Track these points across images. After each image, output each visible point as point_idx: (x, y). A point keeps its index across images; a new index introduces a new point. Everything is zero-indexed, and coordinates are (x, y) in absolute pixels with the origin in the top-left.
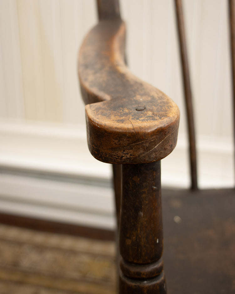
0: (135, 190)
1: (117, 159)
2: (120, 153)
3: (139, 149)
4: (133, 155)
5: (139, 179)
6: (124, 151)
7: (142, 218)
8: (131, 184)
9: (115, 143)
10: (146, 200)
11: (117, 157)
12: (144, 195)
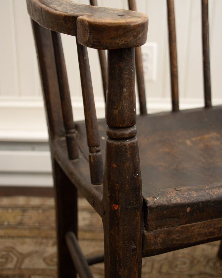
0: (120, 73)
1: (115, 45)
2: (117, 41)
3: (130, 36)
4: (127, 42)
5: (123, 64)
6: (120, 39)
7: (125, 93)
8: (117, 69)
9: (114, 34)
10: (128, 80)
11: (115, 44)
12: (126, 76)
